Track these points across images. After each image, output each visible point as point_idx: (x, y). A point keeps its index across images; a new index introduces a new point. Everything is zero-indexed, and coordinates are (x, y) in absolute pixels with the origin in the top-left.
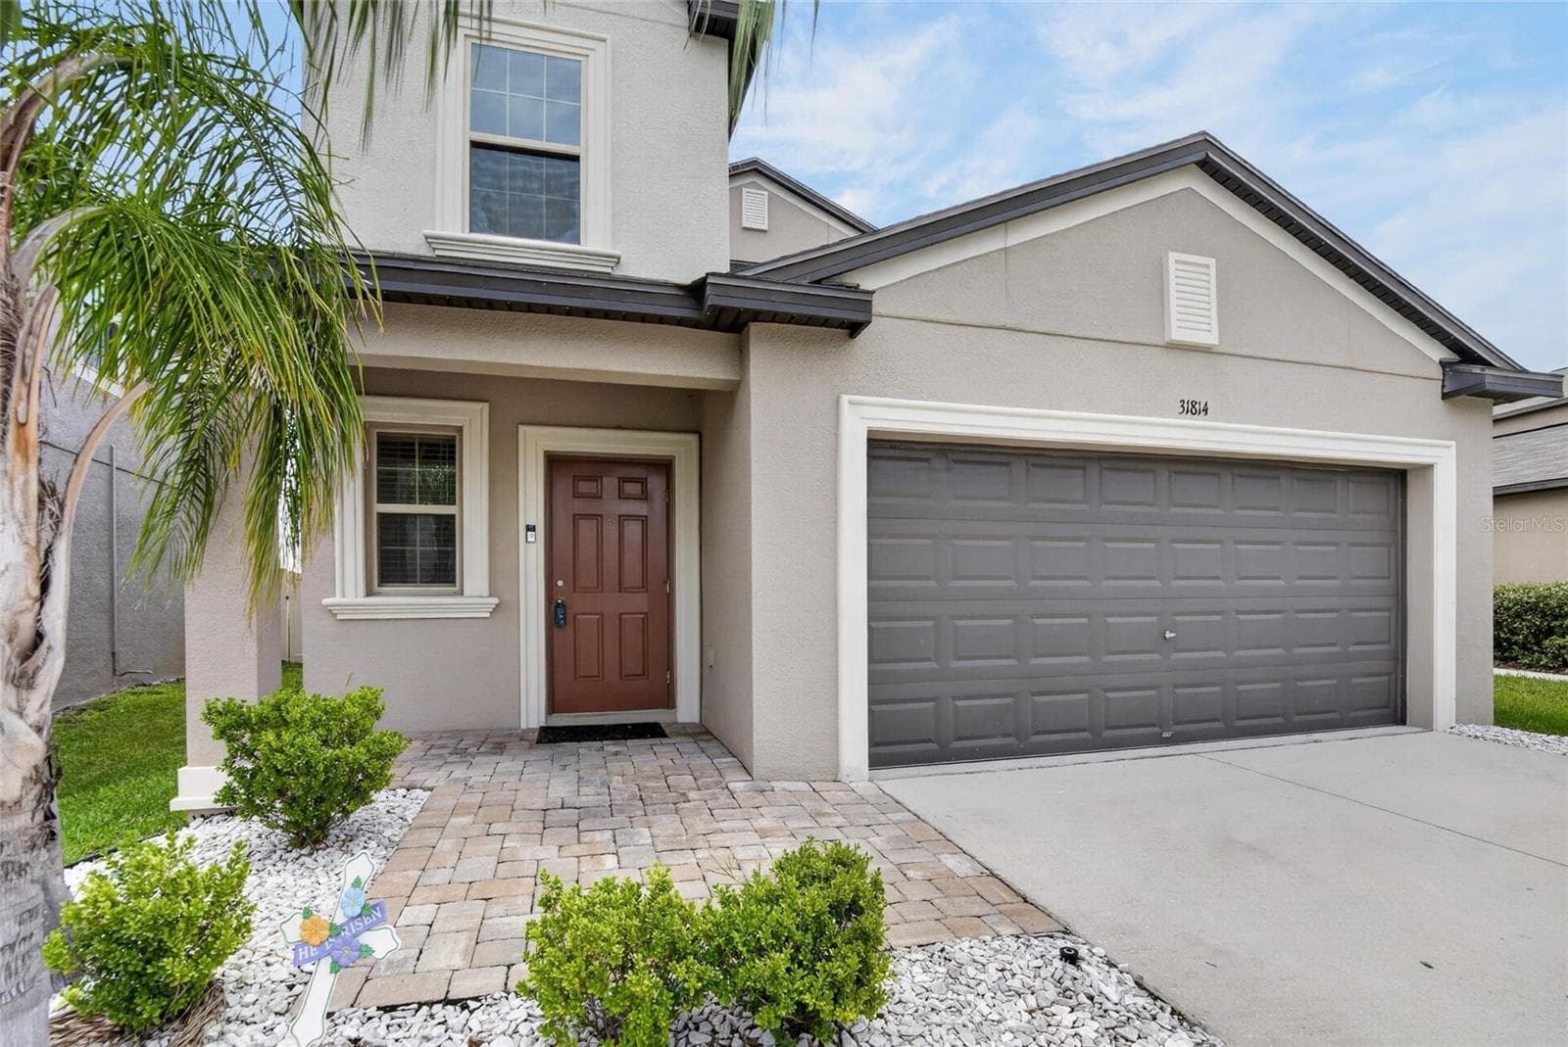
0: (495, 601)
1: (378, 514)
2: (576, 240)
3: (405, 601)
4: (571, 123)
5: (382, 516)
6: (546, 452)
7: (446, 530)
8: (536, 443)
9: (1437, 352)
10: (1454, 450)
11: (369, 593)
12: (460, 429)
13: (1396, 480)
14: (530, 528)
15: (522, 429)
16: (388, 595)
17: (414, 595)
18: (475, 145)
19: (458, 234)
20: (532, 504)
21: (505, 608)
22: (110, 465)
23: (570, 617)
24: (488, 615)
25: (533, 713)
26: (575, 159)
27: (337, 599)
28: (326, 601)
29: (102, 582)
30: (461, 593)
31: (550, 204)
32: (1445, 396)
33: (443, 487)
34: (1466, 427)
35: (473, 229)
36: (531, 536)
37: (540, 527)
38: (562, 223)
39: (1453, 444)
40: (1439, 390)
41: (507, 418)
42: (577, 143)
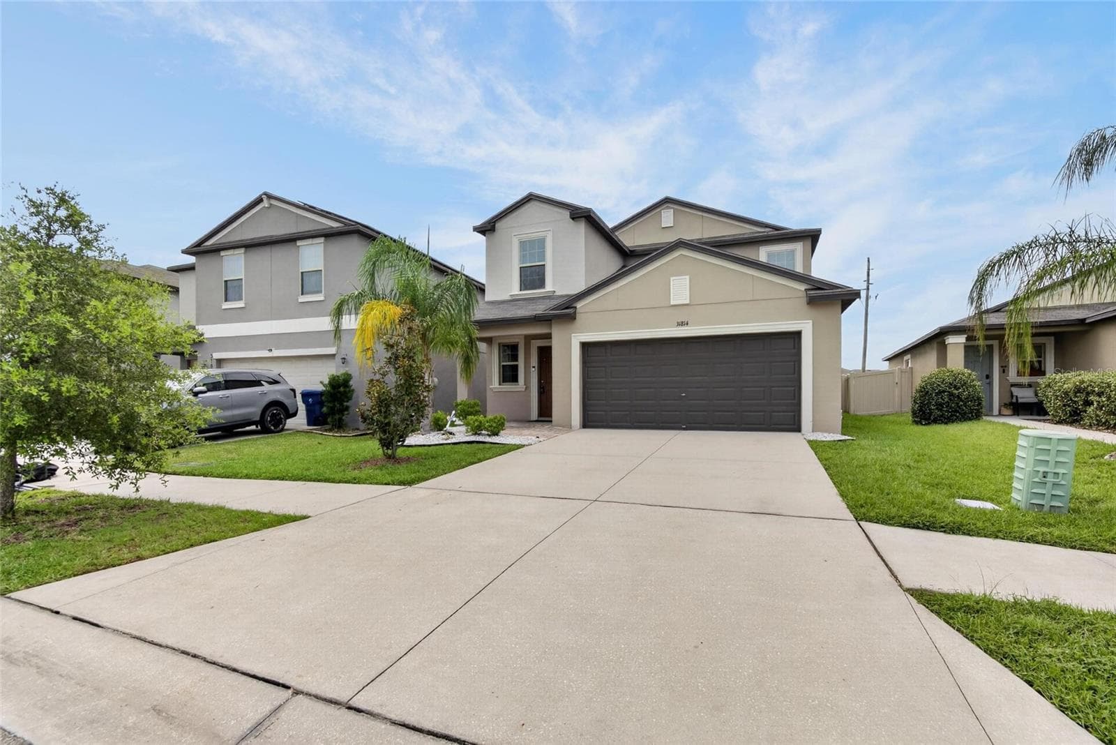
0: (525, 387)
2: (544, 288)
3: (508, 387)
4: (543, 257)
5: (503, 366)
6: (538, 347)
7: (515, 368)
8: (536, 345)
9: (803, 287)
10: (811, 324)
11: (500, 385)
12: (519, 343)
13: (798, 334)
14: (534, 367)
15: (532, 341)
16: (504, 385)
17: (510, 385)
18: (521, 268)
19: (517, 293)
20: (534, 361)
21: (527, 388)
23: (545, 391)
24: (523, 390)
25: (534, 416)
26: (544, 265)
27: (493, 387)
28: (491, 387)
30: (518, 385)
31: (539, 279)
32: (808, 304)
33: (515, 358)
34: (824, 314)
35: (521, 290)
36: (534, 369)
37: (536, 368)
38: (541, 284)
39: (811, 321)
40: (804, 300)
41: (529, 339)
42: (544, 260)
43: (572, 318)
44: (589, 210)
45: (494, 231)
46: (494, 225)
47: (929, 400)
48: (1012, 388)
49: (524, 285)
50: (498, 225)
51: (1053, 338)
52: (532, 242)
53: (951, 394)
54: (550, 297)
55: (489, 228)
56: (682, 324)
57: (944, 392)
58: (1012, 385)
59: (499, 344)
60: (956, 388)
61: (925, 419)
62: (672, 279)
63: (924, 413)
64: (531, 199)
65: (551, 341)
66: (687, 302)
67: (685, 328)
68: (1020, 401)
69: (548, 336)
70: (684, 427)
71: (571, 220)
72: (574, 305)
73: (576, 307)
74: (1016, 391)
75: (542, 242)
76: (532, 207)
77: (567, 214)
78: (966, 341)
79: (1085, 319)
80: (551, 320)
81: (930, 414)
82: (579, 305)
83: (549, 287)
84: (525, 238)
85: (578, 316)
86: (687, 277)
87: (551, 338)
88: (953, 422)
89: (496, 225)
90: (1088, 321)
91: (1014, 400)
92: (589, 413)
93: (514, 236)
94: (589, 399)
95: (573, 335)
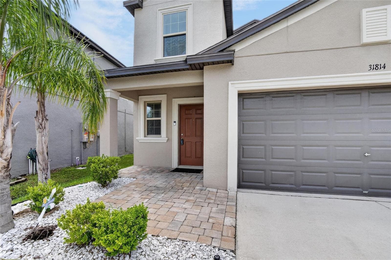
0: (167, 138)
1: (147, 120)
2: (185, 54)
3: (153, 139)
4: (184, 26)
5: (148, 121)
6: (179, 104)
7: (159, 123)
8: (177, 102)
11: (145, 136)
12: (161, 101)
14: (175, 122)
15: (173, 99)
16: (148, 137)
17: (154, 137)
18: (164, 37)
19: (161, 58)
20: (175, 116)
21: (169, 140)
22: (125, 113)
23: (184, 143)
24: (166, 142)
25: (175, 165)
26: (185, 34)
27: (139, 138)
28: (137, 138)
29: (124, 135)
30: (161, 137)
31: (180, 46)
33: (158, 114)
35: (164, 56)
36: (175, 124)
37: (177, 122)
38: (183, 49)
41: (170, 97)
42: (185, 31)
43: (228, 62)
45: (142, 8)
49: (167, 52)
52: (174, 16)
55: (137, 2)
56: (376, 67)
59: (145, 102)
66: (386, 38)
67: (382, 71)
69: (200, 84)
70: (366, 192)
72: (231, 48)
73: (234, 51)
75: (183, 15)
82: (238, 48)
83: (189, 51)
84: (168, 11)
85: (236, 61)
89: (143, 3)
92: (244, 171)
93: (159, 10)
94: (245, 156)
95: (230, 83)
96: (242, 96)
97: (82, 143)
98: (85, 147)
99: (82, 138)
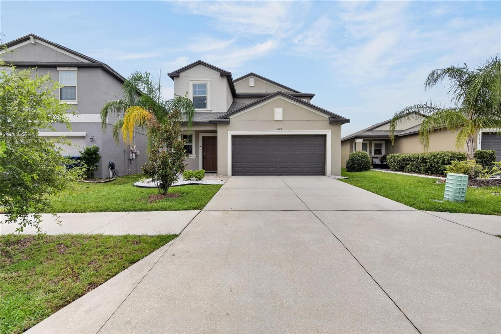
2: (206, 108)
4: (205, 92)
6: (202, 137)
7: (190, 147)
8: (201, 135)
9: (327, 117)
10: (331, 132)
12: (192, 134)
13: (324, 136)
14: (200, 146)
15: (199, 134)
18: (193, 97)
20: (201, 143)
21: (197, 156)
23: (206, 158)
24: (195, 158)
26: (206, 97)
30: (192, 155)
31: (203, 103)
32: (330, 123)
33: (190, 141)
34: (335, 128)
37: (202, 146)
38: (204, 106)
39: (331, 131)
40: (328, 122)
41: (198, 132)
42: (206, 95)
43: (227, 123)
44: (230, 73)
45: (179, 77)
46: (179, 74)
47: (354, 163)
48: (373, 159)
49: (195, 106)
50: (181, 74)
51: (384, 141)
52: (200, 85)
53: (362, 161)
54: (209, 113)
55: (177, 75)
56: (279, 129)
57: (359, 160)
58: (373, 158)
59: (182, 134)
60: (363, 159)
61: (353, 170)
62: (275, 108)
63: (352, 167)
64: (200, 63)
65: (217, 134)
66: (282, 119)
67: (280, 131)
68: (376, 163)
69: (216, 132)
70: (279, 174)
71: (220, 77)
72: (229, 117)
73: (230, 118)
74: (374, 160)
75: (205, 85)
76: (200, 67)
77: (218, 74)
78: (363, 141)
79: (398, 135)
80: (217, 124)
81: (355, 168)
82: (231, 117)
83: (209, 107)
84: (196, 82)
85: (231, 122)
86: (282, 108)
87: (217, 132)
88: (362, 171)
89: (180, 75)
90: (398, 136)
91: (374, 163)
92: (235, 168)
93: (190, 81)
94: (235, 162)
95: (228, 131)
96: (233, 137)
97: (129, 160)
98: (131, 162)
99: (129, 156)
